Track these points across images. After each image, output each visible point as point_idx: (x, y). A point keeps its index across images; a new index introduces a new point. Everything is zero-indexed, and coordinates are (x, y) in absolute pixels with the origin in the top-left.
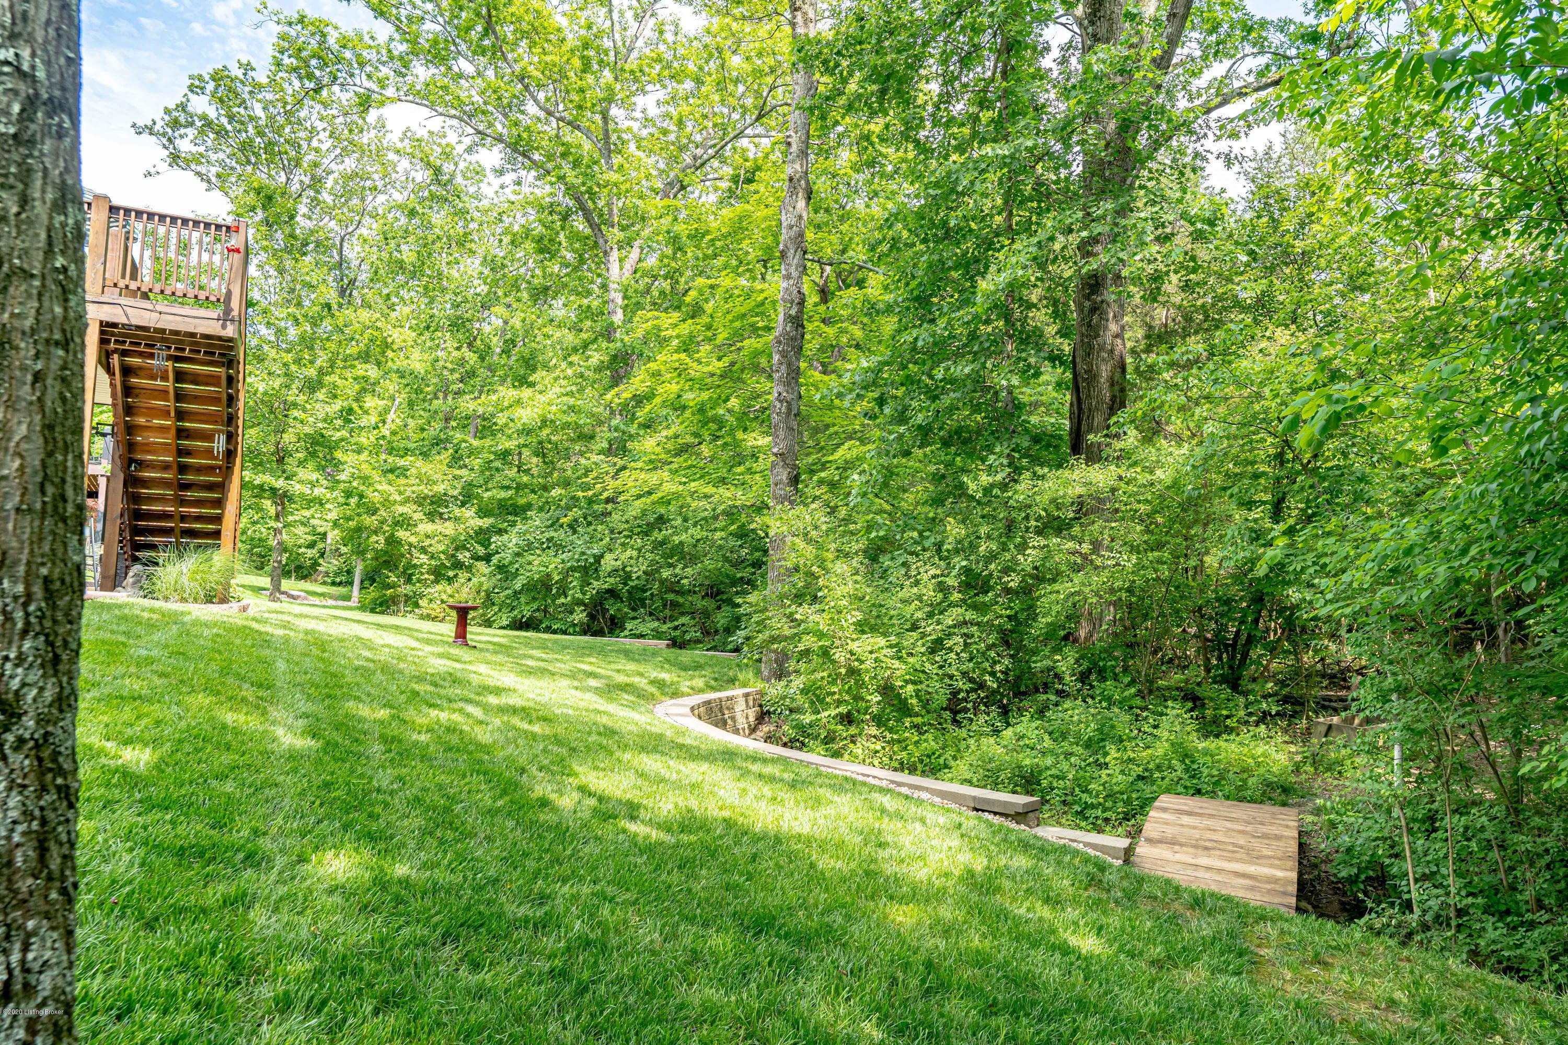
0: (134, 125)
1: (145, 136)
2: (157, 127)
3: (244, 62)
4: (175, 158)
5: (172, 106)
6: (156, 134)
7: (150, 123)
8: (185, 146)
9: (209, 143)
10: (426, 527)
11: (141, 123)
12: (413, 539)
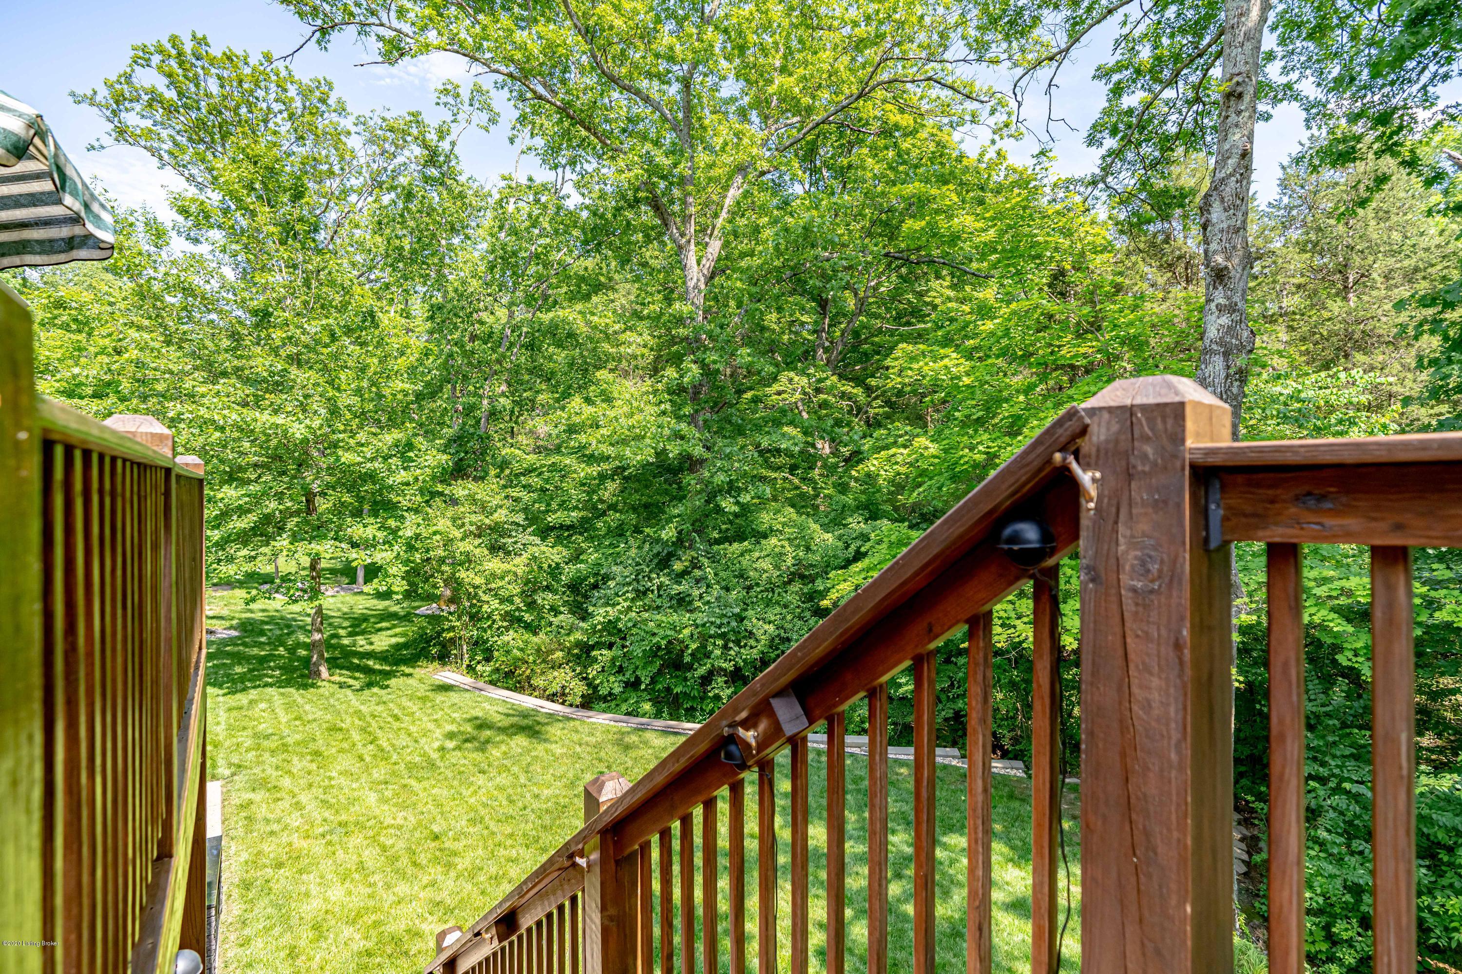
0: (73, 94)
1: (85, 106)
2: (99, 98)
3: (199, 35)
4: (121, 133)
5: (114, 78)
6: (99, 106)
7: (89, 93)
8: (132, 119)
9: (158, 118)
10: (495, 565)
11: (80, 92)
12: (478, 581)
